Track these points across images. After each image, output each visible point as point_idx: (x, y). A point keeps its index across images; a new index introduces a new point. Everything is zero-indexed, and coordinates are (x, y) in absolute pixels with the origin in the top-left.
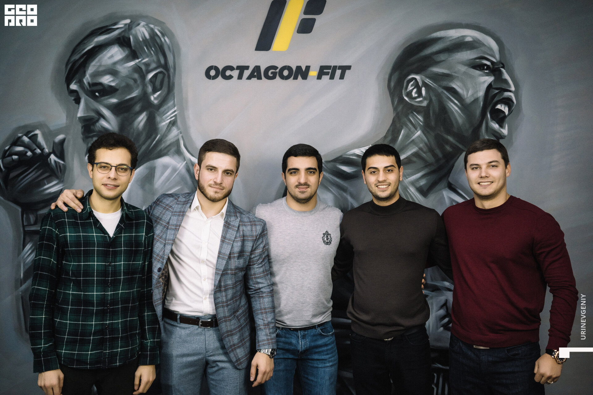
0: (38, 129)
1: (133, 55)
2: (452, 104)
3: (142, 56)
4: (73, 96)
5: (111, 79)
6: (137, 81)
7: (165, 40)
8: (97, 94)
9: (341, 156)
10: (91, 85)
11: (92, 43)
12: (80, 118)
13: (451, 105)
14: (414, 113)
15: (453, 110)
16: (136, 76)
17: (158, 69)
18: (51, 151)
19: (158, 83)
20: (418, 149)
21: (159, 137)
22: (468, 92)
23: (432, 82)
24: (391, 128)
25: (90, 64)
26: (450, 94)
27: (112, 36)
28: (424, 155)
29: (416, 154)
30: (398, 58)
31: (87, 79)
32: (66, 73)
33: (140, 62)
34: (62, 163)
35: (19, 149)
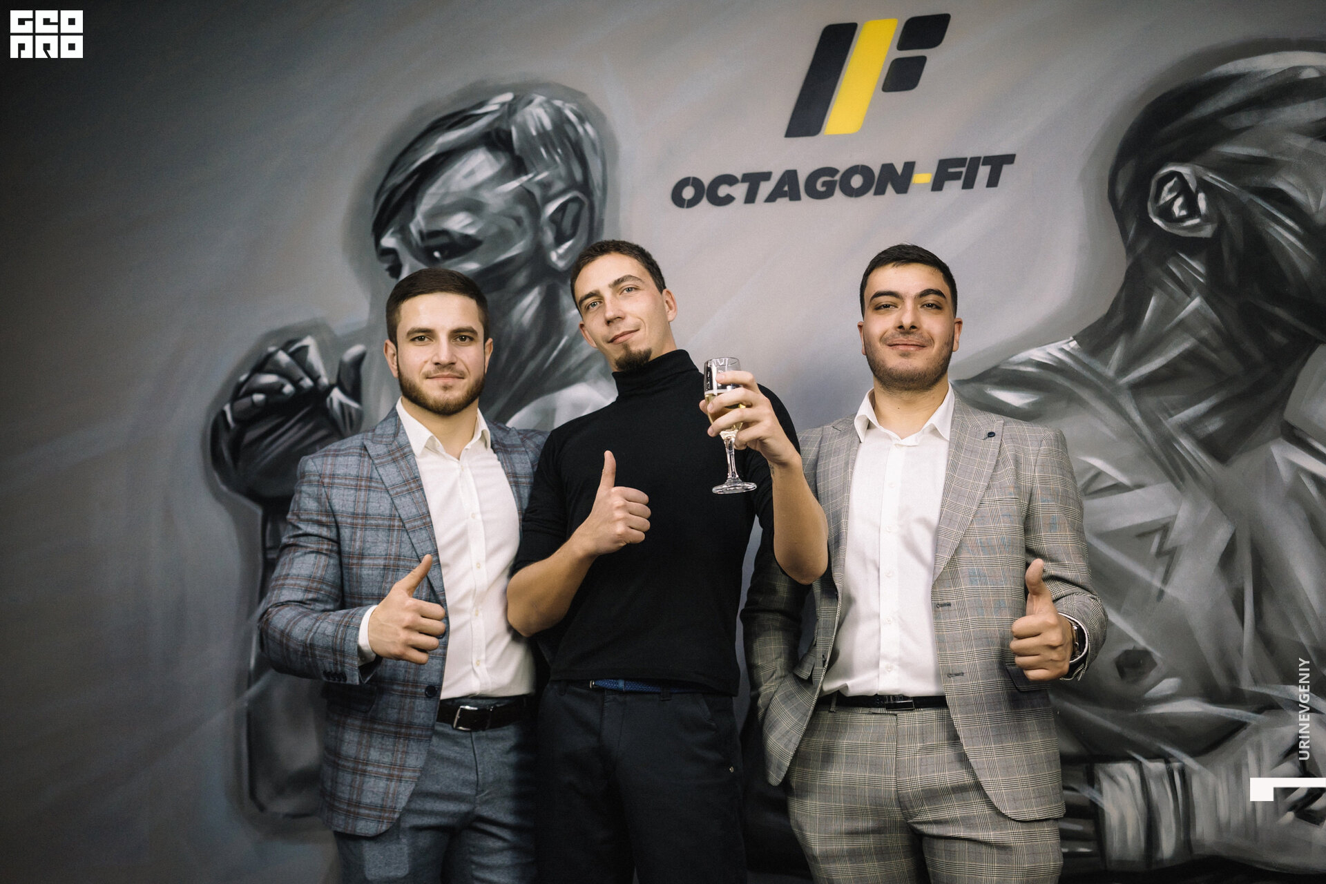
0: (310, 334)
1: (518, 166)
2: (1278, 228)
3: (534, 166)
4: (386, 262)
5: (468, 221)
6: (522, 221)
7: (585, 130)
8: (437, 254)
9: (995, 368)
10: (426, 236)
11: (432, 148)
13: (1277, 232)
14: (1181, 255)
15: (1284, 244)
16: (521, 211)
17: (571, 192)
18: (334, 381)
19: (567, 223)
20: (1197, 343)
21: (567, 341)
22: (1318, 198)
23: (1222, 177)
24: (1124, 294)
25: (424, 192)
26: (1272, 205)
27: (476, 129)
28: (1213, 356)
29: (1189, 356)
30: (1131, 129)
31: (418, 224)
32: (376, 214)
33: (530, 179)
34: (354, 408)
35: (269, 379)
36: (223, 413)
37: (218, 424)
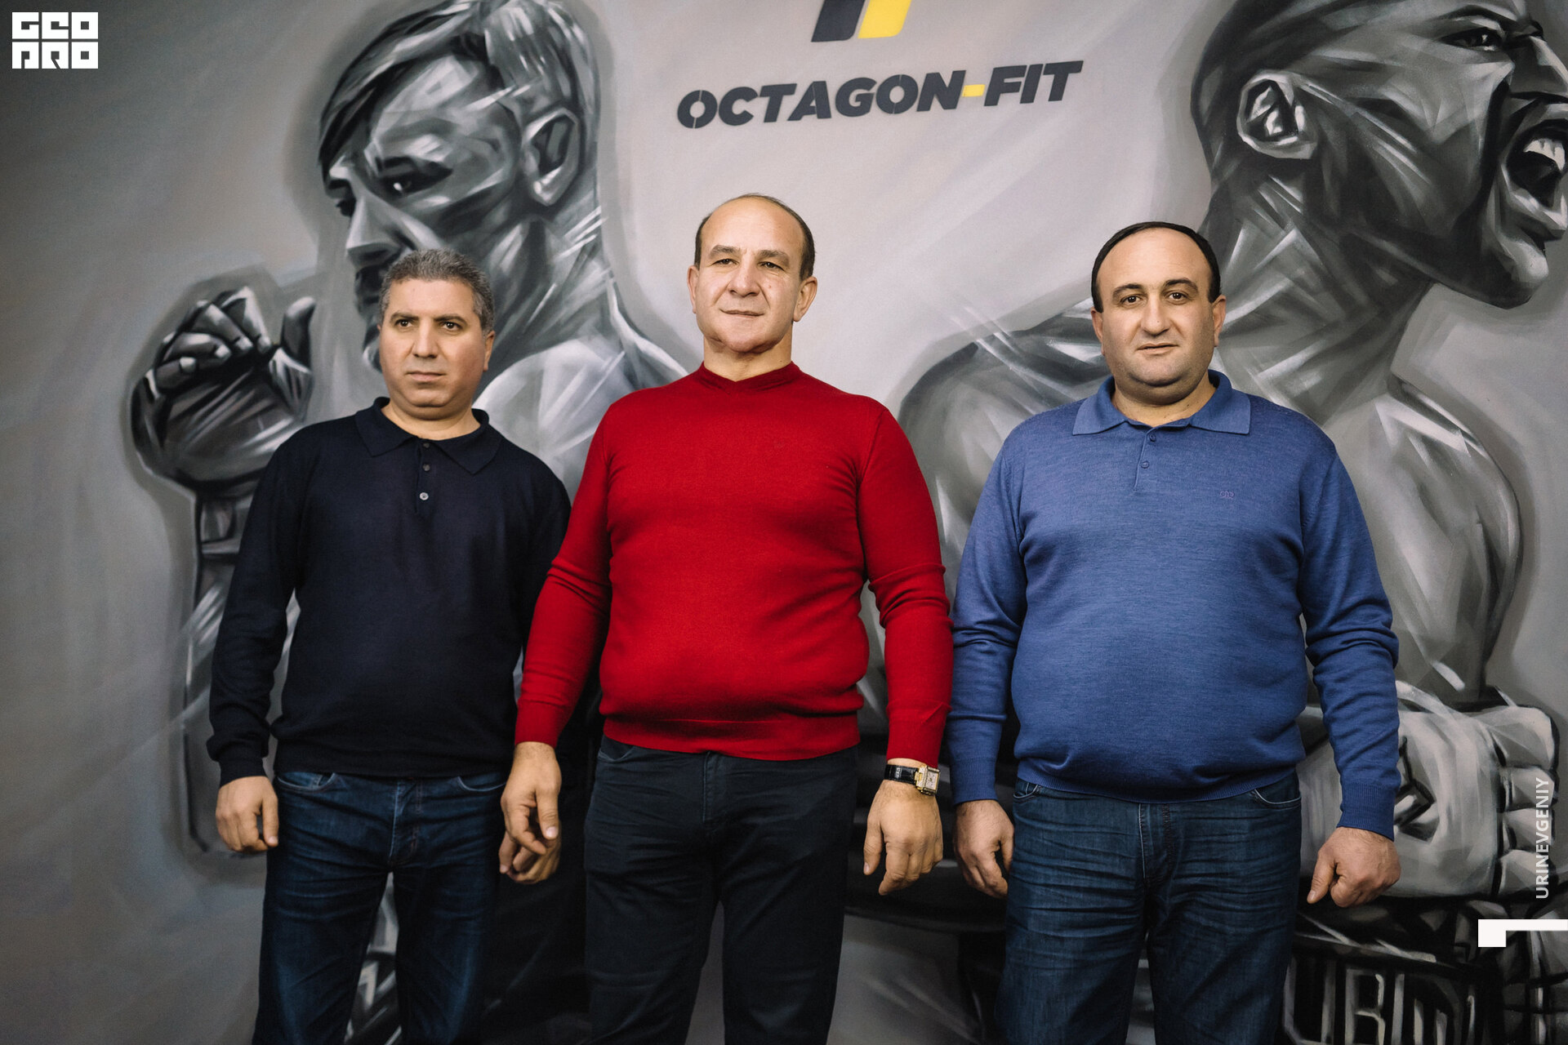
0: (247, 284)
1: (493, 78)
2: (1389, 148)
3: (513, 78)
4: (337, 197)
5: (435, 145)
6: (500, 146)
7: (573, 34)
8: (397, 186)
9: (1059, 316)
10: (384, 164)
11: (390, 56)
12: (353, 251)
13: (1387, 152)
14: (1275, 180)
15: (1395, 167)
16: (498, 133)
17: (557, 110)
18: (277, 341)
19: (553, 147)
20: (1292, 284)
21: (555, 291)
22: (1435, 109)
23: (1323, 87)
24: (1208, 227)
25: (381, 110)
26: (1382, 120)
27: (441, 35)
28: (1310, 300)
29: (1285, 300)
30: (1218, 30)
31: (374, 150)
32: (324, 137)
33: (508, 95)
34: (302, 373)
35: (199, 339)
36: (146, 381)
37: (140, 395)
